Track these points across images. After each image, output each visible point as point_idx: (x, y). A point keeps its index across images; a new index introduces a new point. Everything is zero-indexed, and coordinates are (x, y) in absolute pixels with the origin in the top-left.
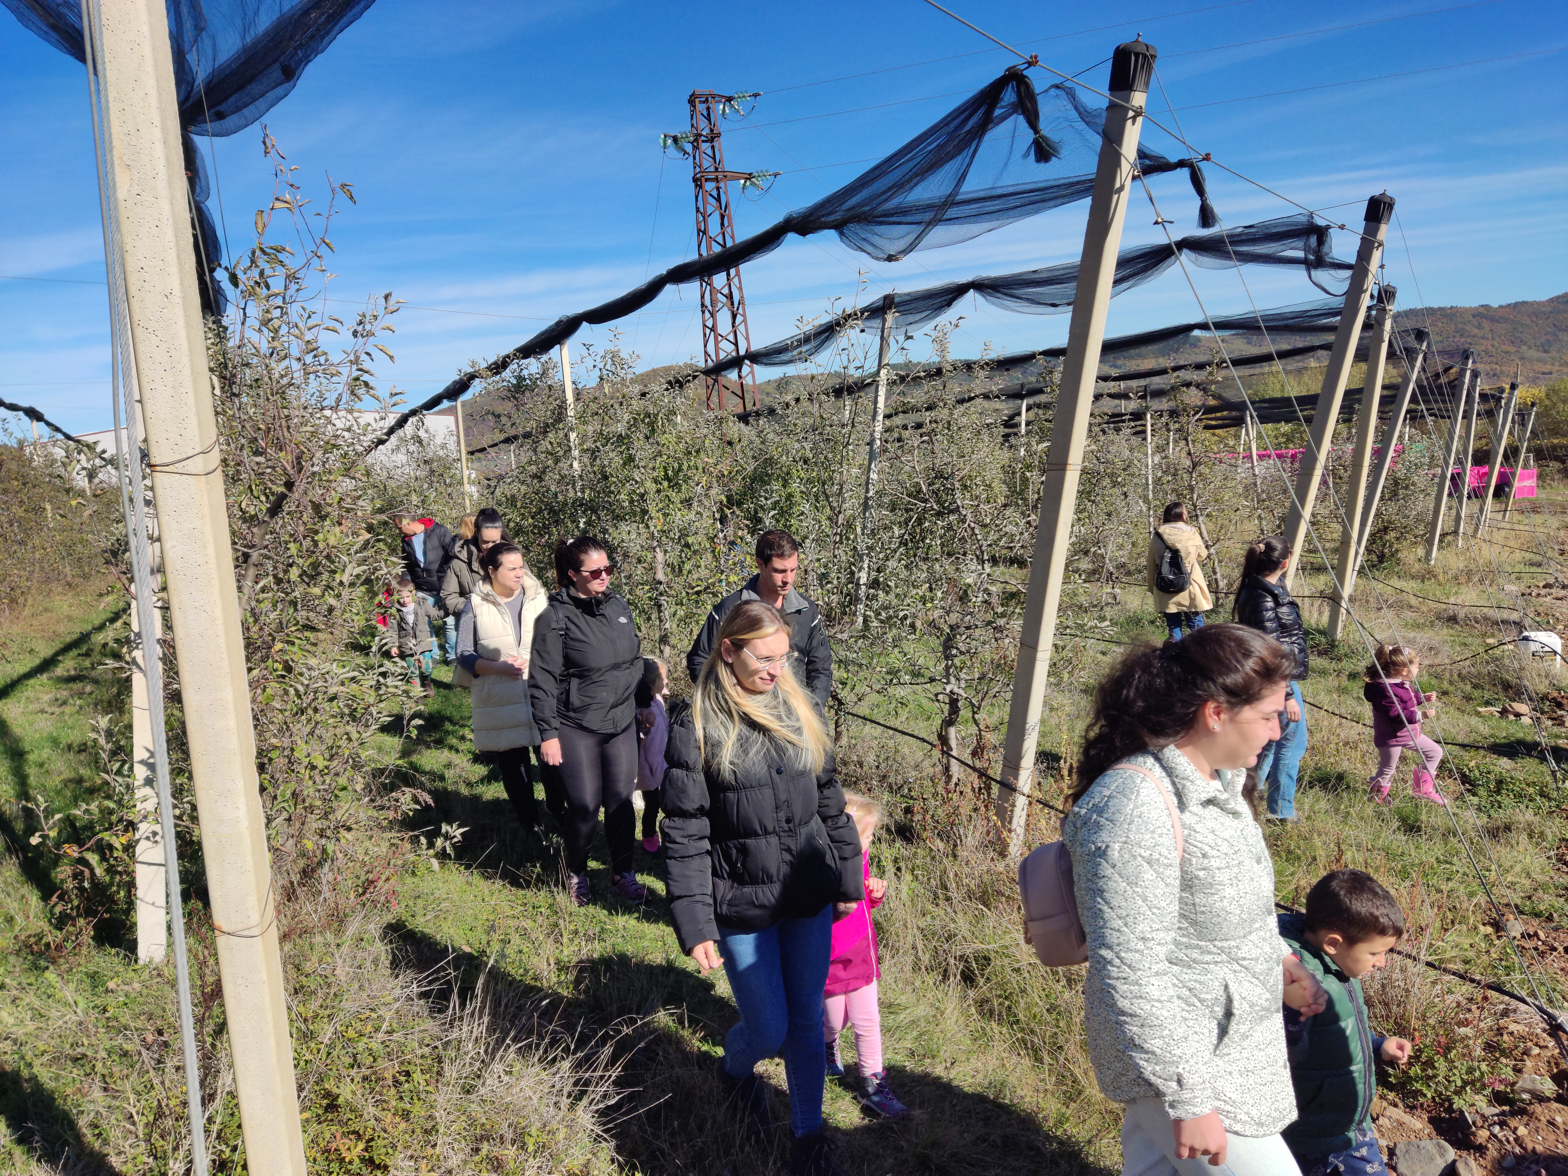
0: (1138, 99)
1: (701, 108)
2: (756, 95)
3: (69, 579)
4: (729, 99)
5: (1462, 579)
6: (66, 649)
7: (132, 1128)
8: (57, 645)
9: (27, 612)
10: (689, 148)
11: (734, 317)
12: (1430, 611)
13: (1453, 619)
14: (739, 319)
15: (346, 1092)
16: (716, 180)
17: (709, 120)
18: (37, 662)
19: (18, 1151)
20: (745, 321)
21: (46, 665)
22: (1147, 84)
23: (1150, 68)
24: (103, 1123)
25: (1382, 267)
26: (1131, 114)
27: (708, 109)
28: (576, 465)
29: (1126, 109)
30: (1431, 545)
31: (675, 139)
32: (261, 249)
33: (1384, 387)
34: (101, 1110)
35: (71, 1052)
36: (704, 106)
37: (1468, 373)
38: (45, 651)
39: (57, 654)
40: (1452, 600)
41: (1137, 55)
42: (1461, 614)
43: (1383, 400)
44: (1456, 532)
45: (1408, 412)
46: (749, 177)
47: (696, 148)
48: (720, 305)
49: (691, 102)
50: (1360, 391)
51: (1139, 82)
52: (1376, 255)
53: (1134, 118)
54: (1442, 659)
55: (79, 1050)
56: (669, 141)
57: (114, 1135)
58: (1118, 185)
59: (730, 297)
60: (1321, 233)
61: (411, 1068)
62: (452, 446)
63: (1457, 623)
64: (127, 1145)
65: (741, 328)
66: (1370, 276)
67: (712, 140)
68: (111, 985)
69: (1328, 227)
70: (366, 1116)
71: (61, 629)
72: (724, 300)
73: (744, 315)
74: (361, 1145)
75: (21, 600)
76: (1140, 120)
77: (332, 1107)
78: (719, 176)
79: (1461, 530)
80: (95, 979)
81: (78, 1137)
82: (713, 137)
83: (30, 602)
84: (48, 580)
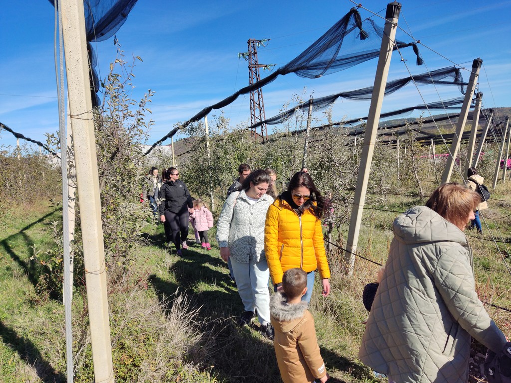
0: (395, 21)
1: (251, 44)
2: (269, 40)
3: (49, 195)
4: (260, 42)
5: (504, 193)
6: (47, 216)
7: (58, 354)
8: (44, 215)
9: (36, 205)
10: (247, 57)
11: (261, 111)
12: (494, 203)
13: (501, 206)
14: (262, 112)
15: (128, 342)
16: (256, 67)
17: (254, 48)
18: (38, 220)
19: (21, 362)
20: (264, 112)
21: (41, 221)
22: (398, 16)
23: (399, 10)
24: (49, 353)
25: (478, 84)
26: (393, 26)
27: (253, 45)
28: (209, 155)
29: (391, 24)
30: (494, 182)
31: (243, 55)
32: (111, 75)
33: (477, 131)
34: (49, 348)
35: (40, 331)
36: (252, 44)
37: (507, 124)
38: (41, 217)
39: (44, 217)
40: (501, 199)
41: (395, 6)
42: (504, 204)
43: (478, 136)
44: (503, 179)
45: (486, 140)
46: (266, 66)
47: (249, 57)
48: (256, 107)
49: (248, 43)
50: (469, 132)
51: (396, 15)
52: (476, 79)
53: (394, 27)
54: (498, 217)
55: (43, 331)
56: (241, 55)
57: (52, 356)
58: (388, 49)
59: (260, 105)
60: (456, 71)
61: (149, 337)
62: (170, 153)
63: (502, 207)
64: (56, 359)
65: (263, 115)
66: (474, 86)
67: (255, 55)
68: (54, 311)
69: (459, 69)
70: (133, 350)
71: (46, 210)
72: (258, 106)
73: (264, 110)
74: (131, 360)
75: (34, 202)
76: (396, 27)
77: (123, 348)
78: (257, 66)
79: (504, 178)
80: (49, 310)
81: (41, 357)
82: (255, 54)
83: (36, 202)
84: (42, 196)
